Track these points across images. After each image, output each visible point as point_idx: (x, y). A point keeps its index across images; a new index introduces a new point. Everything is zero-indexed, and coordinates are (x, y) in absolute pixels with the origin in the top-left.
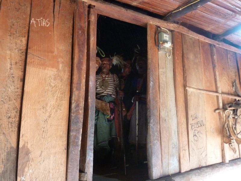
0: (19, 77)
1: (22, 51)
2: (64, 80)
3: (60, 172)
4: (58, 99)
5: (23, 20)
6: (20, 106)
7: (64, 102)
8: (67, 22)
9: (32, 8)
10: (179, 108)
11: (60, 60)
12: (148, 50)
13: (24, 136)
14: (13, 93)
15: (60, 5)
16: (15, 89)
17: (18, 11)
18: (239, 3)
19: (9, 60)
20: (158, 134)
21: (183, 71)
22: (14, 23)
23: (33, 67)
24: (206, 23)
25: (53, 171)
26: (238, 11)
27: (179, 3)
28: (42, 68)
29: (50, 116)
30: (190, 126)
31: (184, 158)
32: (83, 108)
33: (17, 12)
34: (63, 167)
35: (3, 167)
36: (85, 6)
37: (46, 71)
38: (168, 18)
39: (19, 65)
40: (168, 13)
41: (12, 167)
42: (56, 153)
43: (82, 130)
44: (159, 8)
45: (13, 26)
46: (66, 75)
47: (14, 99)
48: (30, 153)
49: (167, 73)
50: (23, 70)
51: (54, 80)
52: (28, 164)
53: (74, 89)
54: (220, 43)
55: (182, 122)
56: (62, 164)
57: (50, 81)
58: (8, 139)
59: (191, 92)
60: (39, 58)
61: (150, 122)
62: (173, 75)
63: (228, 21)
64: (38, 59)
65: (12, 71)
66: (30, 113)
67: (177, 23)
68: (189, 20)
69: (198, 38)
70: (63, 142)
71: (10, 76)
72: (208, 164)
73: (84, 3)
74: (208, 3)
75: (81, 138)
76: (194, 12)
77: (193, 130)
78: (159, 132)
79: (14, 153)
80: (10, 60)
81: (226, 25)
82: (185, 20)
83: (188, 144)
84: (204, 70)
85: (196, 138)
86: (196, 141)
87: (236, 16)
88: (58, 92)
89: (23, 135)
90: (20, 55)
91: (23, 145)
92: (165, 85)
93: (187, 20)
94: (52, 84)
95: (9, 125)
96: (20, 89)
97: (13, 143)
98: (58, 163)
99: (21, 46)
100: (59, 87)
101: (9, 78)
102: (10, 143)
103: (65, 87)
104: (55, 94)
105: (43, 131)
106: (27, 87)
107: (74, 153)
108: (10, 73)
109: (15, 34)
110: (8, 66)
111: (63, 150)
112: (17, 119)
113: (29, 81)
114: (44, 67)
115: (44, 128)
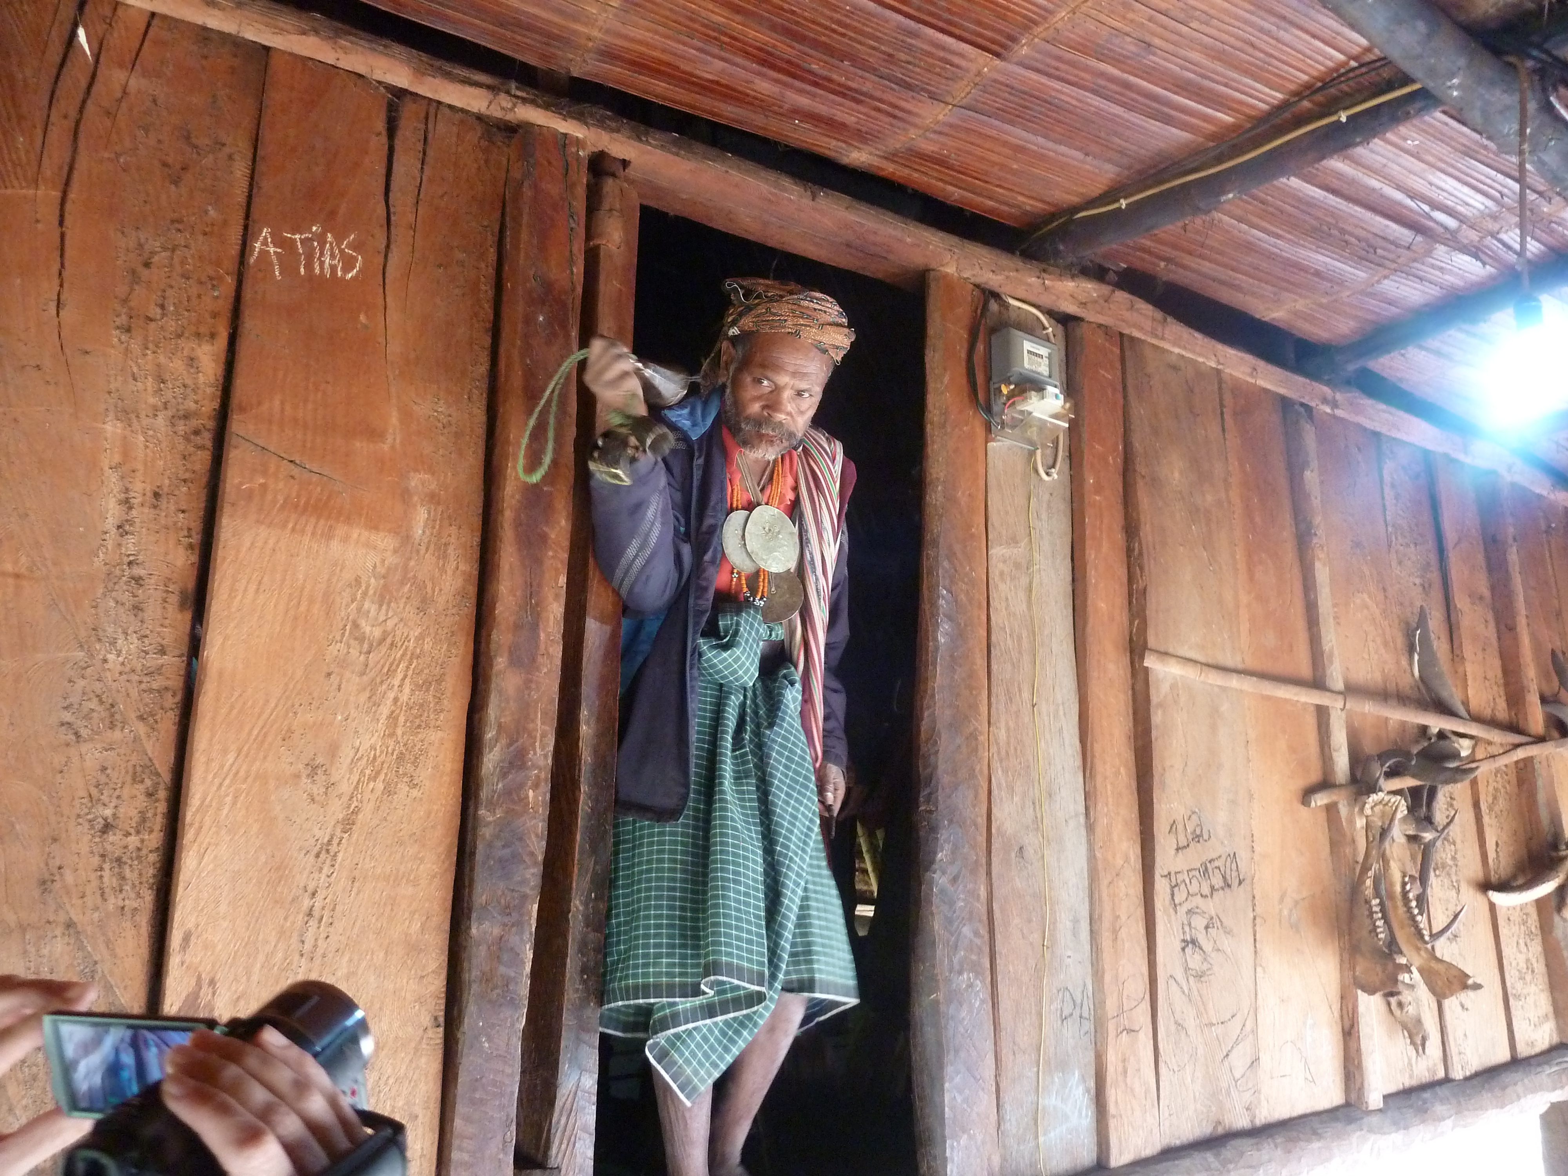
0: (170, 579)
1: (195, 423)
2: (441, 600)
4: (402, 719)
5: (205, 234)
6: (171, 757)
7: (434, 736)
8: (462, 256)
9: (261, 167)
10: (1099, 779)
11: (417, 481)
12: (929, 428)
13: (193, 939)
14: (135, 678)
15: (424, 152)
16: (147, 653)
17: (176, 182)
18: (1451, 190)
19: (112, 479)
20: (976, 933)
21: (1129, 557)
22: (156, 253)
23: (258, 521)
24: (1267, 283)
26: (1446, 228)
27: (1118, 169)
28: (309, 529)
29: (348, 824)
30: (1161, 887)
31: (1129, 1080)
32: (545, 775)
33: (173, 187)
34: (420, 1130)
36: (574, 167)
37: (335, 545)
38: (1047, 246)
39: (172, 508)
40: (1053, 216)
43: (536, 906)
44: (998, 186)
46: (450, 572)
47: (141, 718)
49: (1036, 567)
50: (196, 539)
53: (500, 662)
54: (1338, 396)
55: (1119, 862)
56: (417, 1117)
57: (354, 606)
58: (96, 963)
59: (1174, 686)
60: (296, 471)
61: (932, 862)
62: (1069, 578)
63: (1386, 277)
64: (292, 477)
65: (130, 544)
66: (234, 803)
67: (1098, 273)
68: (1168, 260)
69: (1219, 363)
70: (422, 977)
71: (117, 572)
72: (1265, 1115)
73: (565, 146)
74: (1280, 179)
75: (530, 955)
76: (1198, 222)
77: (1183, 910)
78: (980, 921)
80: (122, 478)
81: (1372, 295)
82: (1143, 260)
83: (1147, 997)
84: (1249, 556)
85: (1195, 960)
86: (1199, 976)
87: (1429, 253)
88: (400, 676)
89: (187, 938)
90: (181, 447)
91: (187, 997)
92: (1025, 643)
93: (1156, 261)
94: (368, 629)
95: (101, 877)
96: (177, 652)
97: (125, 988)
98: (394, 1107)
99: (189, 391)
100: (407, 648)
101: (110, 585)
102: (105, 987)
103: (445, 647)
104: (384, 687)
105: (310, 914)
106: (223, 643)
107: (487, 1045)
108: (117, 557)
109: (158, 317)
110: (111, 512)
111: (421, 1032)
112: (152, 836)
113: (233, 610)
114: (322, 522)
115: (313, 894)
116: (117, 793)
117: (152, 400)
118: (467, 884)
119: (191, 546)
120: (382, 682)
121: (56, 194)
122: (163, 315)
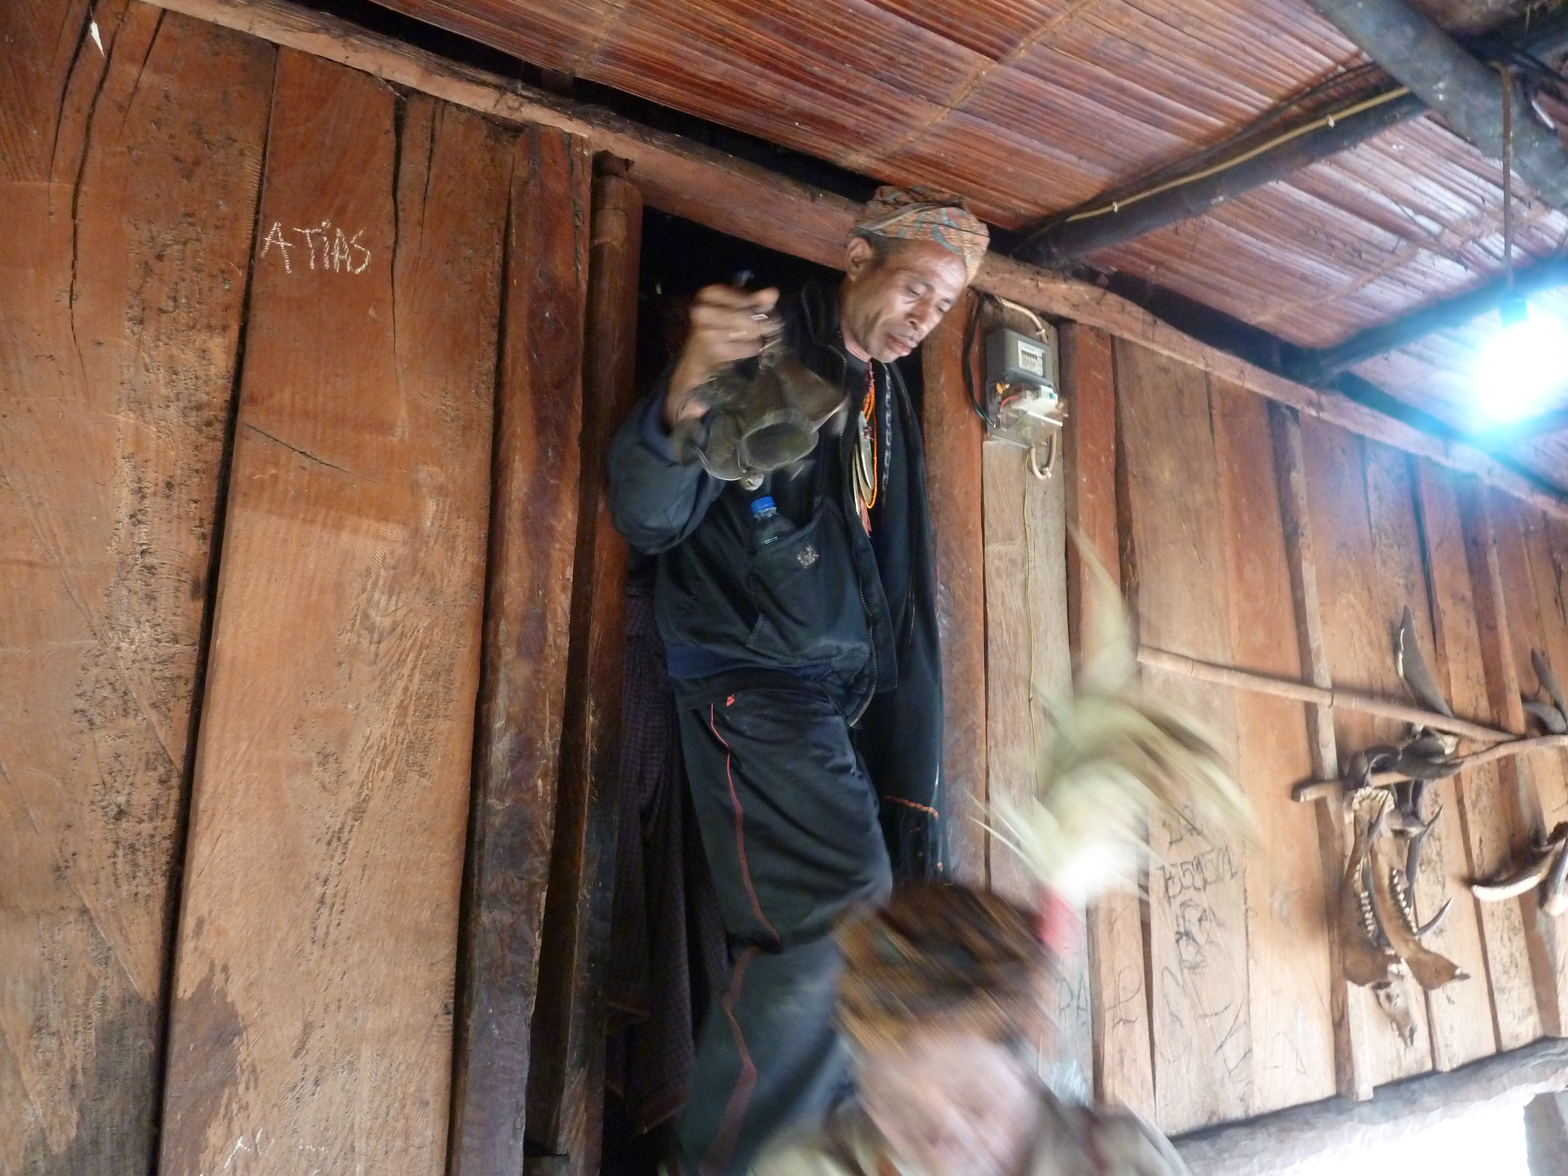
0: (182, 569)
1: (207, 414)
2: (450, 591)
3: (413, 1151)
4: (412, 709)
5: (217, 228)
6: (183, 745)
7: (444, 726)
8: (469, 252)
9: (271, 163)
11: (425, 473)
12: (927, 426)
13: (206, 927)
14: (147, 666)
15: (431, 151)
16: (159, 641)
17: (188, 176)
18: (1435, 195)
19: (126, 468)
21: (1121, 555)
22: (168, 246)
23: (270, 512)
24: (1254, 286)
25: (373, 1143)
26: (1429, 233)
27: (1110, 173)
28: (320, 519)
29: (359, 812)
30: (1155, 880)
31: (1125, 1070)
32: (553, 764)
33: (185, 182)
34: (431, 1116)
35: (75, 1117)
36: (579, 166)
37: (345, 536)
38: (1040, 248)
39: (184, 497)
40: (1046, 219)
41: (127, 1118)
42: (389, 1034)
43: (544, 894)
44: (992, 189)
45: (157, 266)
46: (458, 564)
47: (154, 706)
48: (238, 1033)
49: (1031, 564)
50: (208, 529)
51: (390, 596)
52: (224, 1101)
53: (508, 653)
54: (1324, 400)
56: (427, 1103)
57: (364, 596)
58: (110, 949)
59: (1166, 682)
60: (307, 462)
62: (1063, 575)
63: (1370, 281)
64: (304, 468)
65: (142, 534)
66: (247, 791)
67: (1090, 277)
68: (1158, 264)
69: (1207, 365)
70: (432, 965)
71: (130, 561)
72: (1260, 1105)
73: (569, 145)
74: (1270, 183)
75: (539, 942)
76: (1189, 225)
77: (1176, 902)
79: (143, 1030)
80: (135, 468)
81: (1358, 299)
82: (1133, 263)
83: (1143, 989)
84: (1238, 555)
85: (1189, 952)
86: (1193, 968)
87: (1412, 257)
88: (409, 665)
89: (200, 923)
90: (193, 438)
91: (201, 983)
92: (1022, 639)
93: (1145, 264)
94: (378, 620)
95: (115, 863)
96: (190, 641)
97: (139, 973)
98: (405, 1094)
99: (200, 382)
100: (416, 637)
101: (123, 574)
102: (119, 972)
103: (454, 637)
104: (394, 676)
105: (322, 902)
106: (236, 632)
107: (497, 1032)
108: (130, 545)
109: (171, 309)
110: (123, 501)
111: (431, 1019)
112: (165, 823)
113: (245, 599)
114: (333, 512)
115: (326, 881)
116: (130, 780)
117: (164, 391)
118: (476, 872)
119: (204, 536)
120: (392, 671)
121: (69, 187)
122: (176, 307)
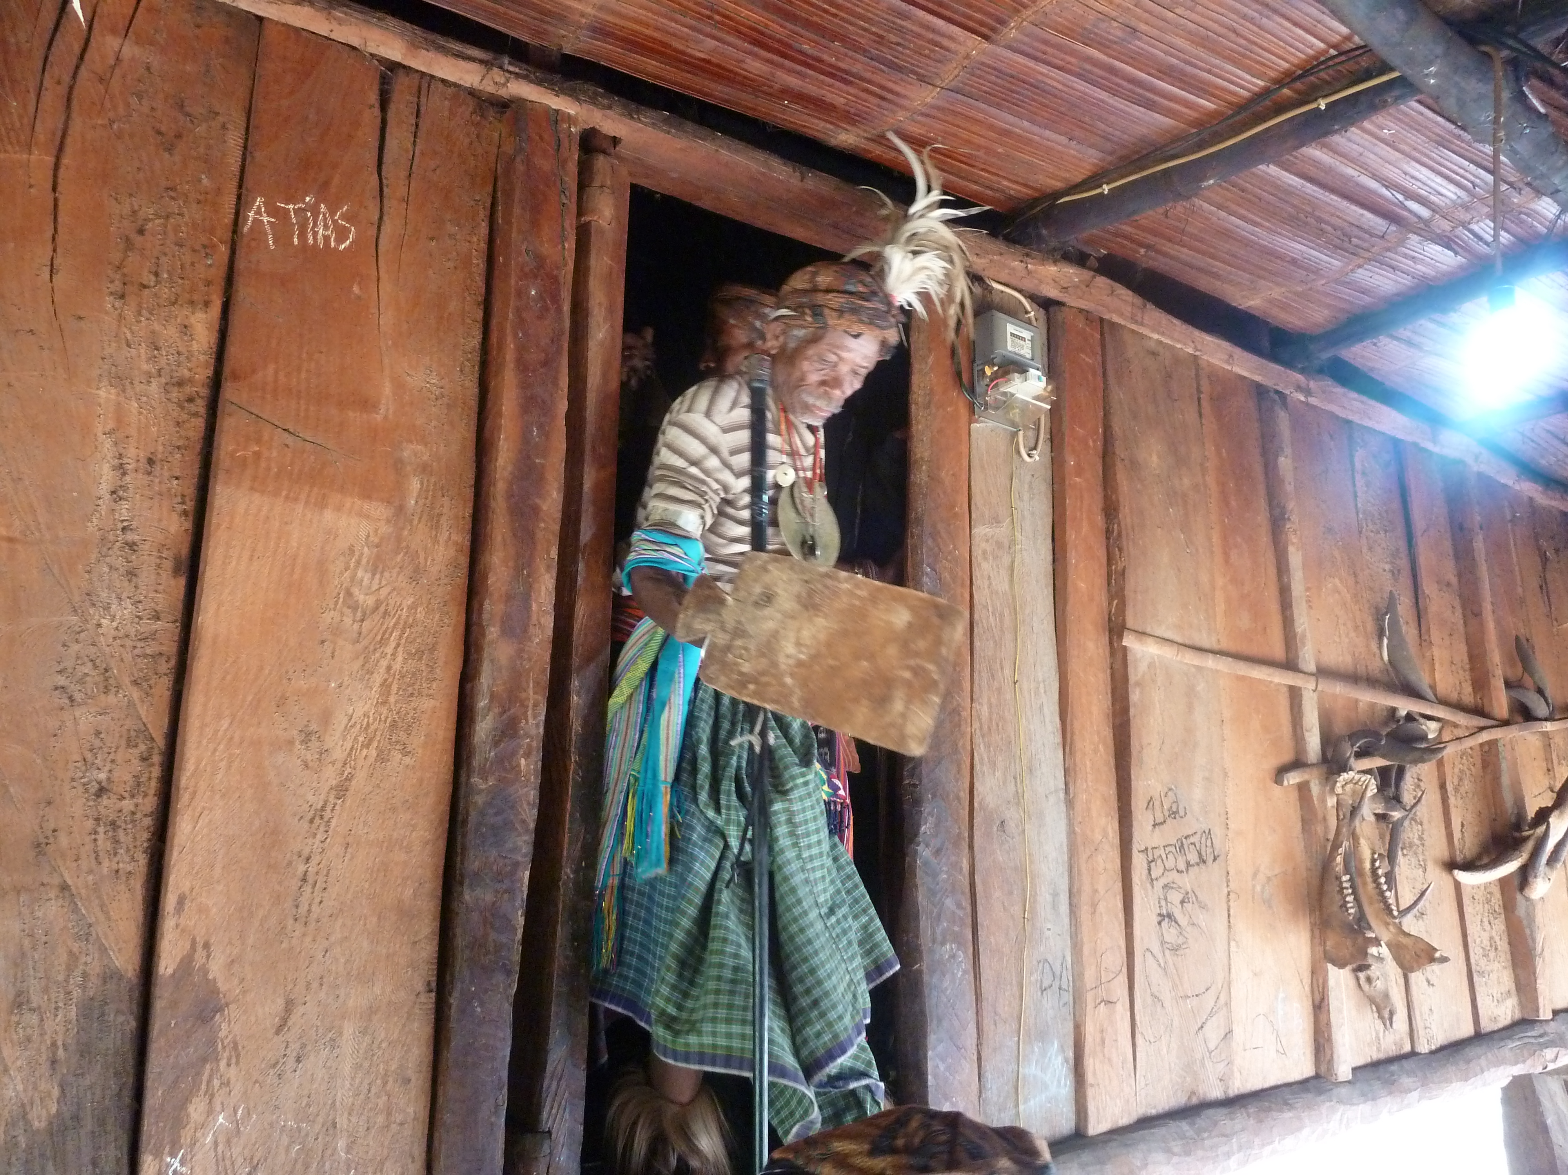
0: (164, 545)
1: (189, 390)
2: (434, 570)
3: (394, 1127)
4: (395, 687)
5: (199, 202)
6: (165, 722)
7: (427, 704)
8: (454, 229)
9: (255, 137)
10: (1078, 756)
11: (410, 451)
12: (913, 407)
13: (188, 904)
14: (129, 643)
15: (417, 125)
16: (140, 618)
17: (170, 149)
18: (1424, 179)
19: (107, 444)
20: (959, 906)
21: (1108, 538)
22: (150, 220)
23: (252, 489)
24: (1244, 271)
25: (354, 1119)
26: (1419, 217)
27: (1101, 155)
28: (303, 496)
29: (341, 790)
30: (1138, 862)
31: (1106, 1050)
32: (537, 744)
33: (167, 155)
34: (413, 1093)
35: (56, 1092)
36: (565, 143)
37: (328, 515)
38: (1030, 230)
39: (166, 474)
40: (1036, 201)
41: (108, 1092)
42: (372, 1011)
43: (527, 873)
44: (983, 170)
45: (138, 240)
46: (442, 543)
47: (135, 683)
48: (219, 1010)
49: (1018, 547)
50: (190, 505)
51: (374, 575)
52: (205, 1078)
53: (493, 632)
54: (1312, 384)
55: (1098, 836)
56: (409, 1081)
57: (347, 574)
58: (90, 925)
59: (1151, 665)
60: (289, 440)
61: (916, 834)
62: (1050, 558)
63: (1360, 266)
64: (287, 446)
65: (124, 510)
66: (229, 767)
67: (1080, 259)
68: (1148, 247)
69: (1196, 349)
70: (415, 943)
71: (111, 538)
72: (1239, 1085)
73: (556, 122)
74: (1260, 167)
75: (521, 921)
76: (1179, 208)
77: (1159, 884)
78: (963, 893)
79: (124, 1006)
80: (116, 443)
81: (1347, 284)
82: (1124, 246)
83: (1125, 970)
84: (1225, 538)
85: (1171, 934)
86: (1175, 949)
87: (1402, 242)
88: (393, 644)
89: (181, 900)
90: (175, 414)
91: (182, 960)
92: (1007, 621)
93: (1136, 247)
94: (361, 598)
95: (95, 840)
96: (171, 618)
97: (120, 949)
98: (387, 1071)
99: (182, 358)
100: (400, 616)
101: (105, 549)
102: (100, 949)
103: (438, 616)
104: (377, 655)
105: (304, 880)
106: (218, 609)
107: (479, 1009)
108: (111, 522)
109: (152, 284)
110: (104, 478)
111: (413, 997)
112: (146, 800)
113: (227, 576)
114: (315, 490)
115: (308, 859)
116: (112, 757)
117: (145, 367)
118: (459, 851)
119: (185, 513)
120: (375, 650)
121: (50, 160)
122: (158, 282)
